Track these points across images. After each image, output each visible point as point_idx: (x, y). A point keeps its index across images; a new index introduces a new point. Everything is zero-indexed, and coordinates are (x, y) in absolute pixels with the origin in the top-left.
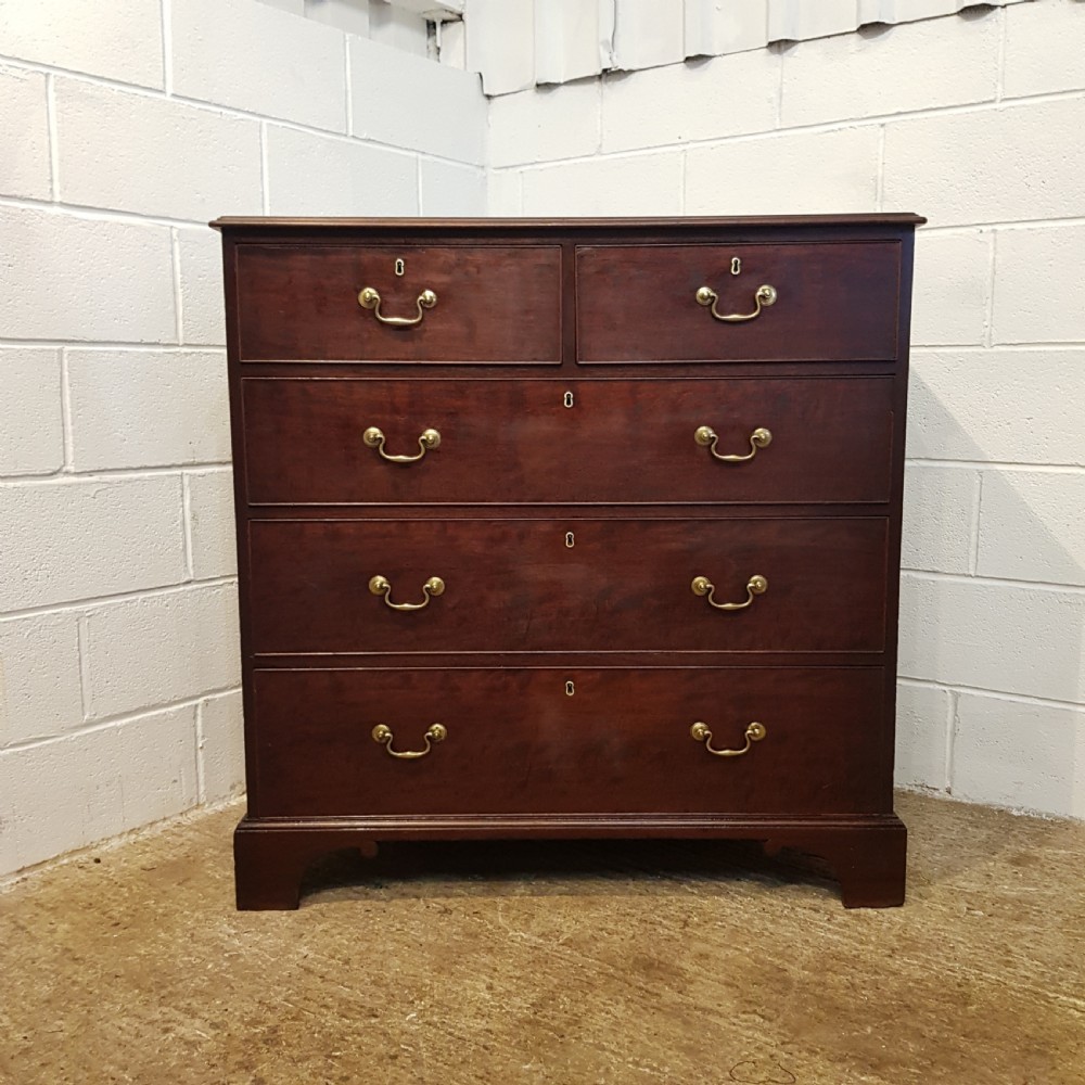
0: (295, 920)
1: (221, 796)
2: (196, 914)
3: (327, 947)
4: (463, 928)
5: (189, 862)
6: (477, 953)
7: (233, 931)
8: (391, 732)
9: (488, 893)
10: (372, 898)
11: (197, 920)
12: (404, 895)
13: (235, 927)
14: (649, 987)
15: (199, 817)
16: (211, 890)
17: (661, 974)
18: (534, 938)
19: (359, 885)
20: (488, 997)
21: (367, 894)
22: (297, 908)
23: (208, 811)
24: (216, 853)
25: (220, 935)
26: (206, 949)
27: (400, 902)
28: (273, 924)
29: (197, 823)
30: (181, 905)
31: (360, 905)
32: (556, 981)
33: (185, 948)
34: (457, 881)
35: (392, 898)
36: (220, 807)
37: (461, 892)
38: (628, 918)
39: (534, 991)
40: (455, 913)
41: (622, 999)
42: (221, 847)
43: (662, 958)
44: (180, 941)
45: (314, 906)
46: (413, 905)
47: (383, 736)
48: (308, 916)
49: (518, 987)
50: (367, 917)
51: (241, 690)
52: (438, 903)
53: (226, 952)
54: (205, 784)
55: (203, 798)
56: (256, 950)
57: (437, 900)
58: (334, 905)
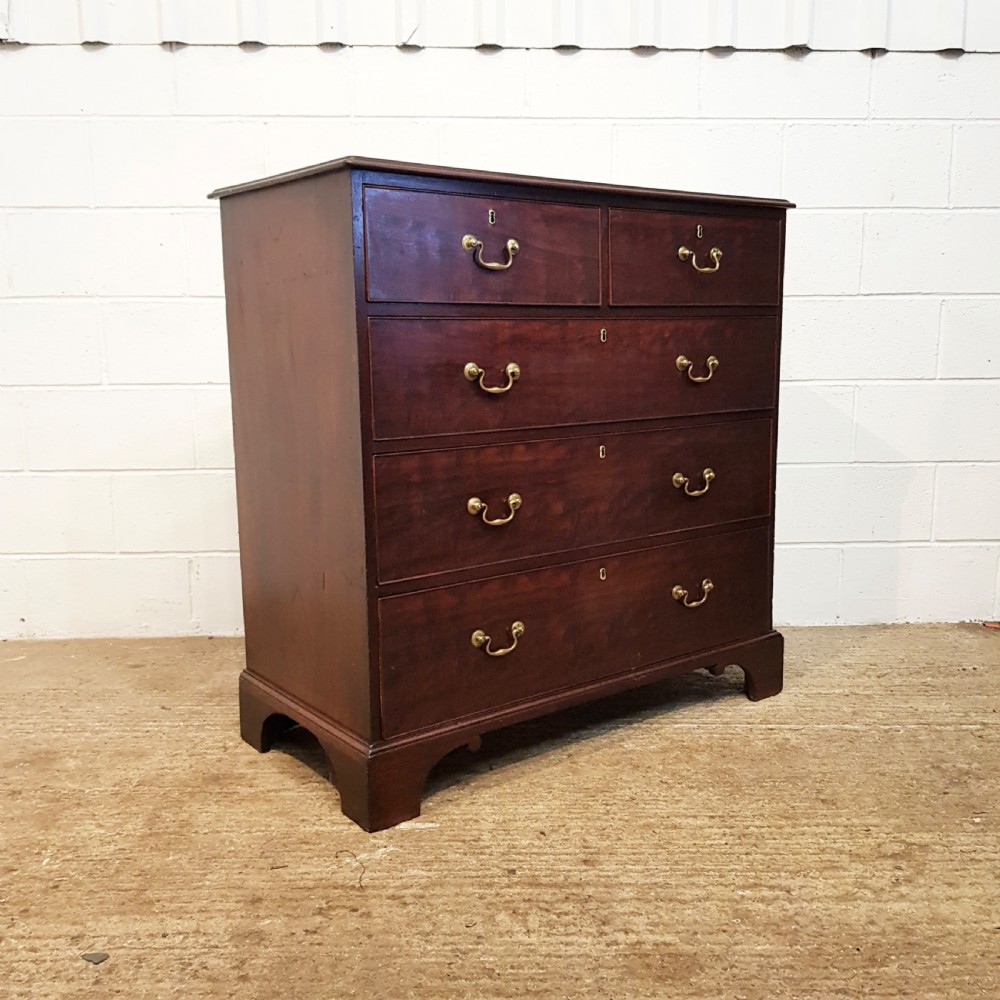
6: (69, 810)
14: (225, 790)
17: (229, 781)
18: (111, 789)
20: (103, 831)
32: (151, 807)
38: (178, 757)
39: (138, 818)
41: (211, 802)
43: (222, 771)
49: (123, 819)
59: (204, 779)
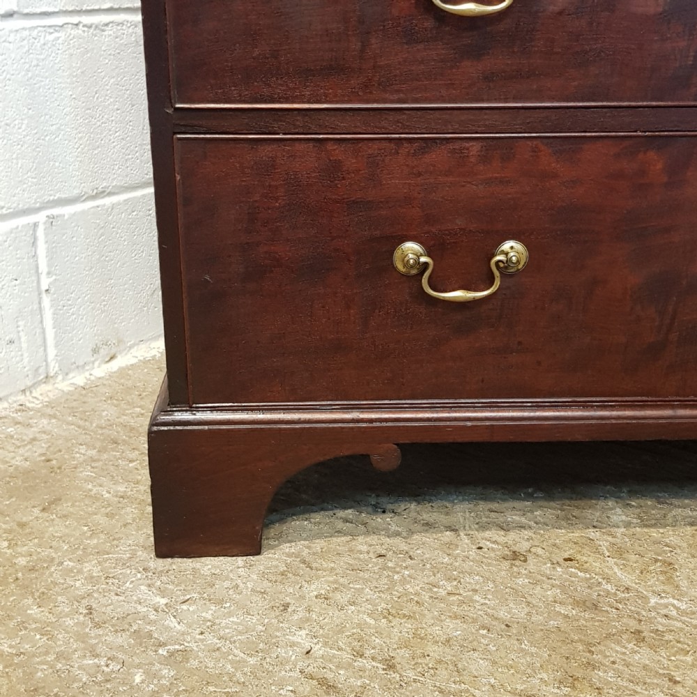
0: (263, 575)
1: (81, 363)
2: (87, 567)
3: (341, 629)
4: (562, 587)
5: (52, 470)
6: (619, 643)
7: (163, 601)
8: (429, 255)
9: (569, 521)
10: (375, 531)
11: (90, 579)
12: (428, 526)
13: (162, 592)
15: (50, 394)
16: (101, 519)
19: (345, 508)
21: (365, 524)
22: (258, 553)
23: (64, 385)
24: (93, 453)
25: (140, 608)
26: (121, 640)
27: (428, 538)
28: (227, 584)
29: (50, 405)
30: (57, 550)
31: (363, 544)
33: (82, 638)
34: (504, 500)
35: (411, 532)
36: (80, 379)
37: (517, 518)
40: (531, 560)
42: (98, 445)
44: (69, 622)
45: (286, 548)
46: (450, 545)
47: (417, 262)
48: (283, 568)
50: (385, 568)
51: (152, 190)
52: (493, 539)
53: (162, 645)
54: (56, 346)
55: (54, 367)
56: (211, 640)
57: (487, 534)
58: (319, 544)
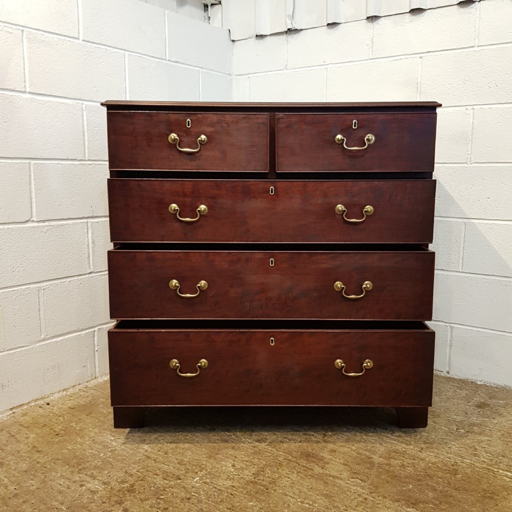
0: (142, 433)
1: (106, 373)
2: (95, 430)
4: (221, 437)
5: (91, 405)
6: (227, 449)
11: (96, 433)
13: (113, 436)
14: (308, 466)
15: (96, 383)
16: (102, 418)
17: (314, 460)
18: (254, 442)
20: (232, 470)
23: (100, 380)
24: (104, 400)
25: (106, 440)
26: (100, 447)
28: (131, 434)
29: (95, 386)
30: (88, 426)
32: (264, 463)
33: (90, 446)
36: (106, 379)
39: (254, 467)
41: (295, 471)
42: (106, 398)
43: (314, 452)
44: (88, 443)
47: (175, 365)
48: (148, 431)
49: (247, 466)
50: (176, 431)
53: (110, 448)
54: (98, 368)
55: (98, 374)
56: (123, 447)
59: (302, 453)
